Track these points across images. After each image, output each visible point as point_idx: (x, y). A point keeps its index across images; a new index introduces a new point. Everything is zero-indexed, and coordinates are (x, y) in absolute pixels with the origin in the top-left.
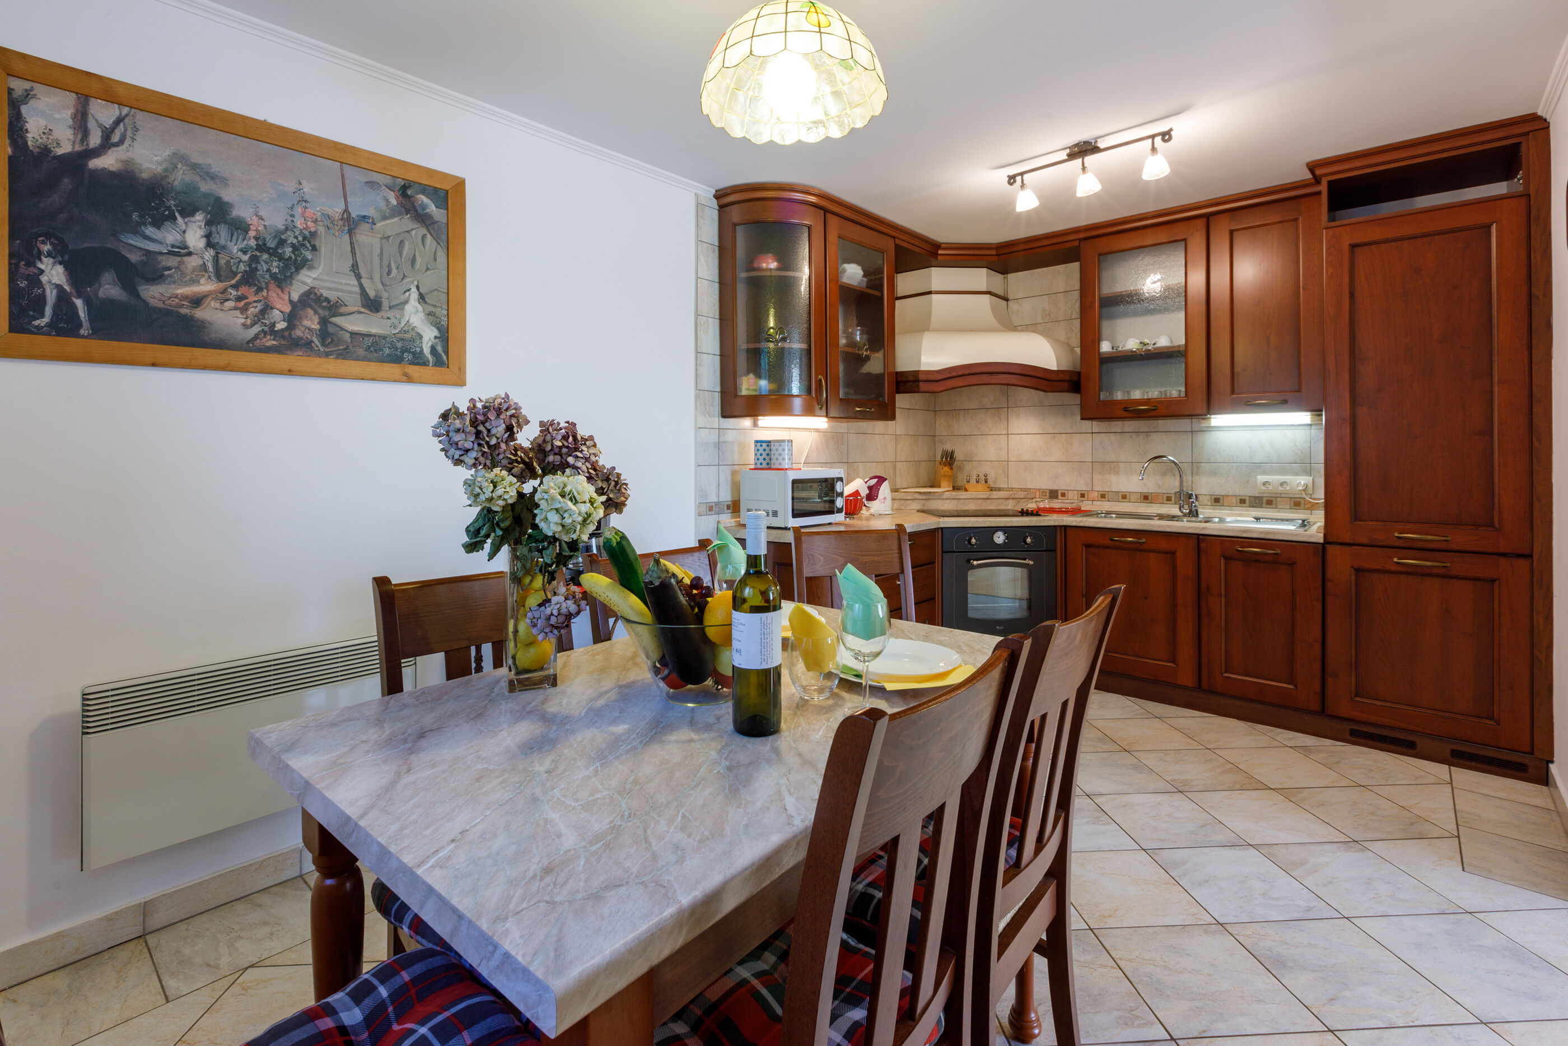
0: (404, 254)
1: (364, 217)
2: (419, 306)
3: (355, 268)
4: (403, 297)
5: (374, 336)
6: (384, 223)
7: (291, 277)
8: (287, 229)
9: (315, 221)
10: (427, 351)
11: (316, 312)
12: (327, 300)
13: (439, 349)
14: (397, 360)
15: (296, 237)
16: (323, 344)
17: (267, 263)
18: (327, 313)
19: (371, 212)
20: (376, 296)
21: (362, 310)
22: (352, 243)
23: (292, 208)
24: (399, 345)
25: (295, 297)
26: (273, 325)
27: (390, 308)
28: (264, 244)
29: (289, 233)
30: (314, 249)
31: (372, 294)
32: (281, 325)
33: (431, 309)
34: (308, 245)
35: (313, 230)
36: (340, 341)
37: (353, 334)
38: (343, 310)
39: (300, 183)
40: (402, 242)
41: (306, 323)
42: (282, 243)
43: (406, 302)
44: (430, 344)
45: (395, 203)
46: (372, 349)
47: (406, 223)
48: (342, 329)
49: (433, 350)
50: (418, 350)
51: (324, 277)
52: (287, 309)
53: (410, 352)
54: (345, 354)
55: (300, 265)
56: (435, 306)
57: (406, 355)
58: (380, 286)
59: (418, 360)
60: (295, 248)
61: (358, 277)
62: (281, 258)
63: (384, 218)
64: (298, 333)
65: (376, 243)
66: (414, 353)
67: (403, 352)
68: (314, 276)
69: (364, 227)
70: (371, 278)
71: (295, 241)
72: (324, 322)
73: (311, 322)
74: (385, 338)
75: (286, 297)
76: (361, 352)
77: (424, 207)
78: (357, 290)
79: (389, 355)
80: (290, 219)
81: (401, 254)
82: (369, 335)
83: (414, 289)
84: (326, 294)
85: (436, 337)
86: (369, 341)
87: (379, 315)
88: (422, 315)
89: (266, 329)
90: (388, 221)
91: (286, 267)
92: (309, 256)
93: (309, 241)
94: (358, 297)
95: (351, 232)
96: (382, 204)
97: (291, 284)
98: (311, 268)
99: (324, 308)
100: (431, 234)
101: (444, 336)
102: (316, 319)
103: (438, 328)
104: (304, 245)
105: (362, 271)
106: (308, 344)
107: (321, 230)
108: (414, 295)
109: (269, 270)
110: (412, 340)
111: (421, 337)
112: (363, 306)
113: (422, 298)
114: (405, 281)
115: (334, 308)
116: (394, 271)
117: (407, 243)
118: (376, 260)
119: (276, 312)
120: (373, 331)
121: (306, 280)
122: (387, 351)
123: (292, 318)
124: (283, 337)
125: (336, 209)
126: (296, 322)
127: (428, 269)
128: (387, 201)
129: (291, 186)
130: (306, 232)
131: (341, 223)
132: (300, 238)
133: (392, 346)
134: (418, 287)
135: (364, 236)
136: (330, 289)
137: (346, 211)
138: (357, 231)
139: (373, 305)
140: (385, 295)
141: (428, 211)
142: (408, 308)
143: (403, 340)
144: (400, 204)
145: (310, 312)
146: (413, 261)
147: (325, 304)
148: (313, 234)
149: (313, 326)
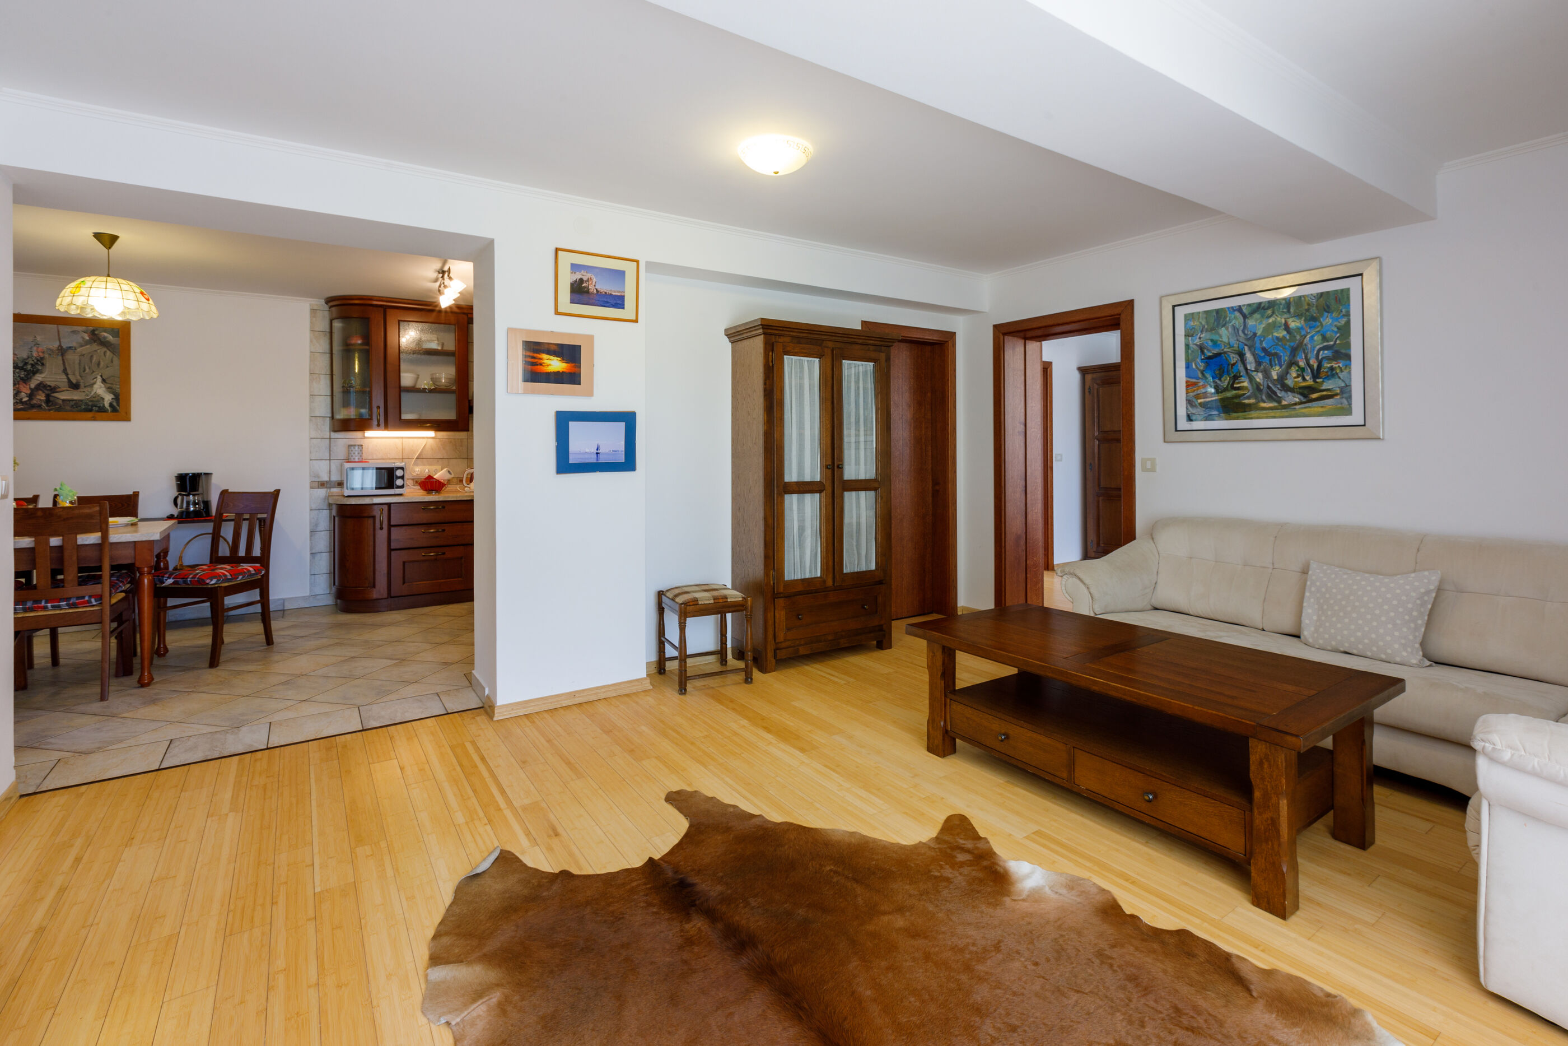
0: (93, 361)
1: (70, 347)
2: (102, 384)
3: (65, 371)
4: (92, 382)
5: (75, 400)
6: (81, 348)
7: (31, 378)
8: (28, 357)
9: (43, 352)
10: (107, 405)
11: (44, 392)
12: (50, 386)
13: (115, 404)
14: (91, 410)
15: (33, 361)
16: (47, 406)
17: (18, 373)
18: (49, 392)
19: (74, 344)
20: (77, 382)
21: (69, 389)
22: (63, 360)
23: (31, 348)
24: (90, 404)
25: (33, 386)
26: (22, 399)
27: (85, 387)
28: (17, 365)
29: (30, 359)
30: (43, 364)
31: (74, 381)
32: (25, 399)
33: (109, 385)
34: (39, 363)
35: (42, 356)
36: (56, 404)
37: (63, 400)
38: (58, 390)
39: (35, 337)
40: (92, 356)
41: (38, 397)
42: (26, 364)
43: (94, 383)
44: (109, 402)
45: (87, 338)
46: (74, 406)
47: (95, 346)
48: (58, 399)
49: (111, 405)
50: (102, 405)
51: (48, 376)
52: (29, 392)
53: (96, 406)
54: (59, 409)
55: (35, 372)
56: (112, 384)
57: (94, 408)
58: (79, 377)
59: (102, 410)
60: (32, 365)
61: (67, 374)
62: (25, 370)
63: (82, 346)
64: (34, 402)
65: (77, 358)
66: (99, 407)
67: (92, 407)
68: (43, 376)
69: (70, 352)
70: (74, 374)
71: (33, 362)
72: (48, 396)
73: (41, 396)
74: (81, 401)
75: (28, 387)
76: (68, 408)
77: (105, 338)
78: (66, 380)
79: (84, 409)
80: (30, 353)
81: (91, 362)
82: (73, 400)
83: (99, 377)
84: (49, 383)
85: (112, 399)
86: (72, 403)
87: (79, 390)
88: (104, 389)
89: (18, 401)
90: (84, 348)
91: (28, 374)
92: (40, 368)
93: (41, 361)
94: (66, 384)
95: (63, 355)
96: (81, 340)
97: (30, 381)
98: (41, 373)
99: (48, 390)
100: (109, 350)
101: (117, 397)
102: (44, 395)
103: (114, 394)
104: (38, 364)
105: (69, 372)
106: (40, 406)
107: (47, 356)
108: (99, 379)
109: (19, 376)
110: (98, 401)
111: (103, 399)
112: (69, 387)
113: (104, 381)
114: (93, 374)
115: (54, 389)
116: (87, 370)
117: (95, 356)
118: (77, 366)
119: (23, 394)
120: (75, 398)
121: (39, 378)
122: (83, 407)
123: (31, 396)
124: (27, 404)
125: (56, 345)
126: (33, 397)
127: (108, 367)
128: (83, 338)
129: (31, 339)
130: (39, 358)
131: (57, 351)
132: (35, 361)
133: (86, 404)
134: (101, 376)
135: (70, 356)
136: (50, 381)
137: (60, 346)
138: (66, 354)
139: (75, 386)
140: (82, 381)
141: (107, 339)
142: (95, 386)
143: (92, 401)
144: (91, 339)
145: (40, 392)
146: (99, 364)
147: (48, 388)
148: (42, 358)
149: (42, 398)
